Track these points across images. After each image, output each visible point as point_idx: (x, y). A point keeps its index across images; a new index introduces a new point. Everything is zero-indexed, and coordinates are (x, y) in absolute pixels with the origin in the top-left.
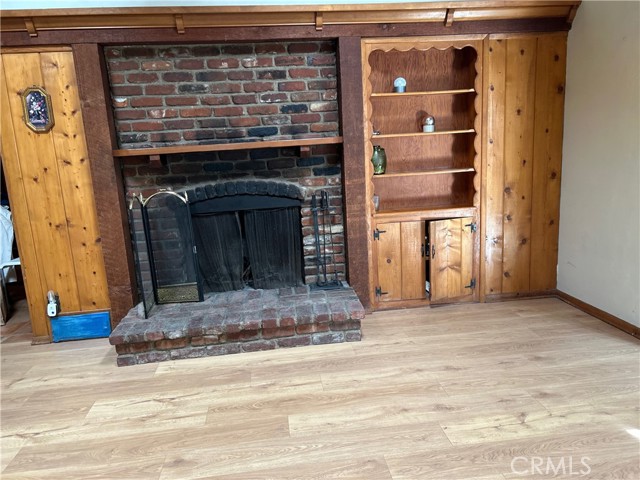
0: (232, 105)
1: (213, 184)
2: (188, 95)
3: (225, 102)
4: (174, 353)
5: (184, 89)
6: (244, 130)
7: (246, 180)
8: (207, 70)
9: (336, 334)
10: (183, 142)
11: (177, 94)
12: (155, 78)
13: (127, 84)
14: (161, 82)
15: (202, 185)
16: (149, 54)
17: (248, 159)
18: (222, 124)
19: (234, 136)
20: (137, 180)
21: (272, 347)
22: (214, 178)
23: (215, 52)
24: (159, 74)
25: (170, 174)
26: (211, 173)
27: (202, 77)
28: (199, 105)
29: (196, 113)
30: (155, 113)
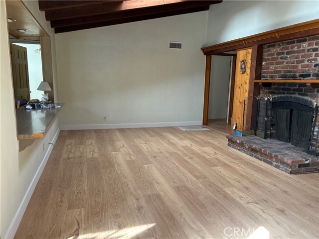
0: (296, 64)
1: (283, 95)
2: (282, 60)
3: (293, 63)
4: (238, 148)
5: (282, 58)
6: (298, 75)
7: (293, 96)
8: (290, 50)
9: (281, 166)
10: (277, 78)
11: (279, 60)
12: (274, 54)
13: (267, 57)
14: (276, 56)
15: (279, 96)
16: (274, 46)
17: (297, 87)
18: (290, 72)
19: (294, 77)
20: (263, 91)
21: (261, 160)
22: (284, 93)
23: (294, 42)
24: (276, 54)
25: (272, 90)
26: (284, 91)
27: (288, 53)
28: (285, 64)
29: (283, 68)
30: (271, 68)
